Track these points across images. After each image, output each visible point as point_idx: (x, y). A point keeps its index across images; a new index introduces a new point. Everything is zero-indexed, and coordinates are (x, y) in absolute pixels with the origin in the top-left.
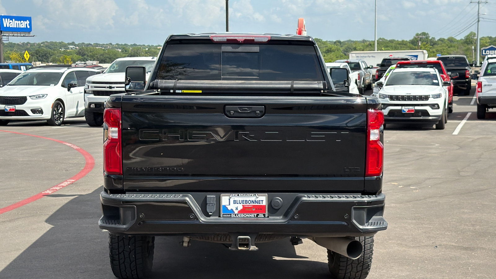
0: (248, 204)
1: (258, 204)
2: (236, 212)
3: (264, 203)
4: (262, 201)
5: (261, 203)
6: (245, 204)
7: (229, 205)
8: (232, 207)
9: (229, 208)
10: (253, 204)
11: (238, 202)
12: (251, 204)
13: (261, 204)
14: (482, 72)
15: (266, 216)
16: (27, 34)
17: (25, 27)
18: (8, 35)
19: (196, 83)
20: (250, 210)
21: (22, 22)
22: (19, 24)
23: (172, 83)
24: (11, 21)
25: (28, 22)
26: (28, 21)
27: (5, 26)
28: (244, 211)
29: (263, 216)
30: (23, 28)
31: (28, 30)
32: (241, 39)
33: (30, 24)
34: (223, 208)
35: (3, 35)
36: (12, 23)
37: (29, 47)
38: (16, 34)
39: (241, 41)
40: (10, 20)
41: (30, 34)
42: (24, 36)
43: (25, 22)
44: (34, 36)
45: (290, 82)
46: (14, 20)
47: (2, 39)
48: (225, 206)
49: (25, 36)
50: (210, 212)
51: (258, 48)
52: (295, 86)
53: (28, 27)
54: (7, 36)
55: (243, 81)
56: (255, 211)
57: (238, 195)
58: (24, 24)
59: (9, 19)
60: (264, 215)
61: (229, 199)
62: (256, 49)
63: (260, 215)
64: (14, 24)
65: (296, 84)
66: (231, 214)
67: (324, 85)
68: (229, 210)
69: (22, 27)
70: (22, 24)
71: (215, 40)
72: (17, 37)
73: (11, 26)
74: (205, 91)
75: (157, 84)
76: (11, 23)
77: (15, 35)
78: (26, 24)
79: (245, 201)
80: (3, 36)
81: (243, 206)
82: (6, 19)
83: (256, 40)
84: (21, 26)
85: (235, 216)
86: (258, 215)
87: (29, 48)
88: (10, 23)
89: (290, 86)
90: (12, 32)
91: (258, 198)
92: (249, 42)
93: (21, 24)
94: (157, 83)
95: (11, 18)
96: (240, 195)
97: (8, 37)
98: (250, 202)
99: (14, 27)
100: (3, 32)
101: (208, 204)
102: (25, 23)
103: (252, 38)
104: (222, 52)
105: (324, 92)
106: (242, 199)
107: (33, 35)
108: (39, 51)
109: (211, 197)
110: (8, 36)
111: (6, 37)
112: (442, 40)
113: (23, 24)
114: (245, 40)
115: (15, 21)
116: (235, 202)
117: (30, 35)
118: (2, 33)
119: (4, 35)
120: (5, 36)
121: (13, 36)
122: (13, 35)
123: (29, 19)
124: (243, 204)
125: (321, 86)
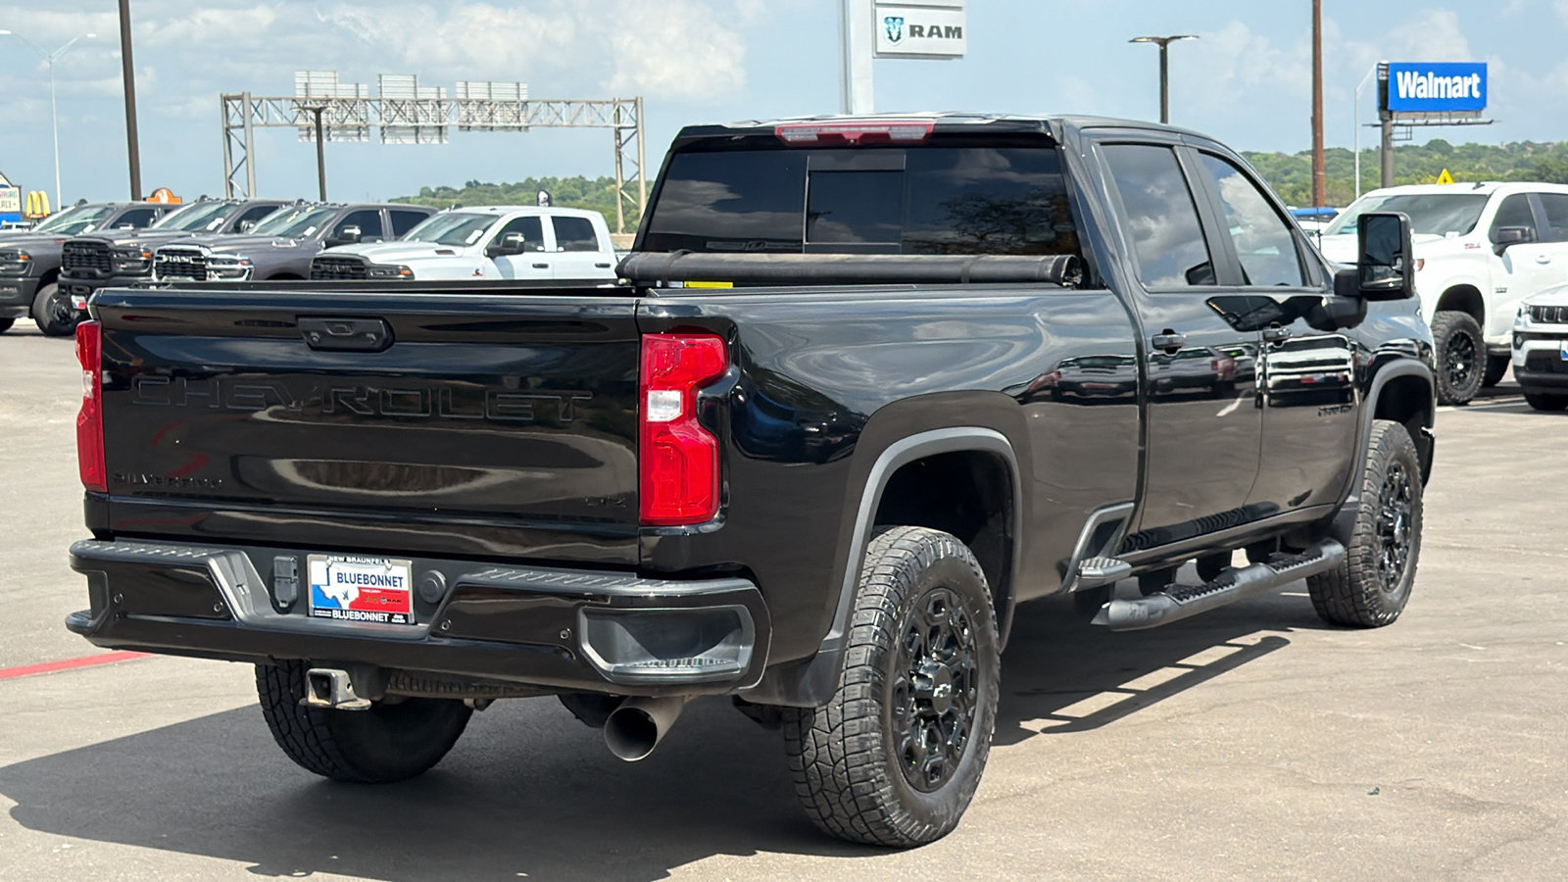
0: (370, 585)
1: (392, 588)
2: (345, 605)
3: (406, 586)
4: (400, 578)
5: (398, 584)
6: (363, 585)
7: (329, 585)
8: (333, 590)
9: (329, 593)
10: (381, 587)
11: (348, 579)
12: (376, 586)
13: (398, 588)
15: (412, 620)
16: (1471, 117)
17: (1466, 95)
18: (1410, 122)
20: (376, 601)
21: (1457, 79)
22: (1446, 85)
24: (1422, 79)
25: (1475, 79)
26: (1475, 76)
27: (1402, 95)
28: (363, 603)
29: (404, 621)
30: (1459, 98)
31: (1474, 105)
33: (1482, 87)
34: (314, 591)
35: (1394, 122)
36: (1424, 87)
37: (1529, 155)
38: (1436, 117)
39: (855, 140)
40: (1419, 76)
41: (1480, 117)
42: (1459, 124)
43: (1465, 78)
44: (1491, 122)
46: (1431, 75)
47: (1391, 134)
48: (318, 587)
49: (1464, 124)
50: (283, 602)
53: (1476, 94)
54: (1407, 125)
56: (387, 605)
57: (345, 560)
58: (1461, 87)
59: (1416, 74)
60: (406, 617)
61: (328, 569)
63: (396, 616)
64: (1430, 87)
66: (331, 610)
68: (327, 598)
69: (1456, 96)
70: (1456, 87)
71: (789, 140)
72: (1438, 127)
73: (1420, 96)
76: (1421, 84)
77: (1431, 121)
78: (1470, 87)
79: (361, 577)
80: (1395, 125)
81: (359, 589)
82: (1408, 74)
83: (896, 134)
84: (1452, 94)
85: (341, 617)
86: (391, 617)
87: (1528, 159)
88: (1418, 85)
90: (1423, 113)
91: (389, 570)
93: (1453, 85)
95: (1423, 69)
96: (348, 559)
97: (1409, 128)
98: (373, 580)
99: (1431, 96)
100: (1395, 115)
101: (277, 580)
102: (1467, 81)
103: (884, 130)
106: (357, 572)
107: (1489, 120)
108: (1547, 169)
109: (284, 560)
110: (1411, 125)
111: (1404, 128)
113: (1459, 86)
115: (1436, 79)
116: (340, 578)
117: (1480, 120)
118: (1391, 117)
119: (1400, 122)
120: (1402, 125)
121: (1426, 124)
122: (1425, 121)
123: (1481, 69)
124: (360, 585)
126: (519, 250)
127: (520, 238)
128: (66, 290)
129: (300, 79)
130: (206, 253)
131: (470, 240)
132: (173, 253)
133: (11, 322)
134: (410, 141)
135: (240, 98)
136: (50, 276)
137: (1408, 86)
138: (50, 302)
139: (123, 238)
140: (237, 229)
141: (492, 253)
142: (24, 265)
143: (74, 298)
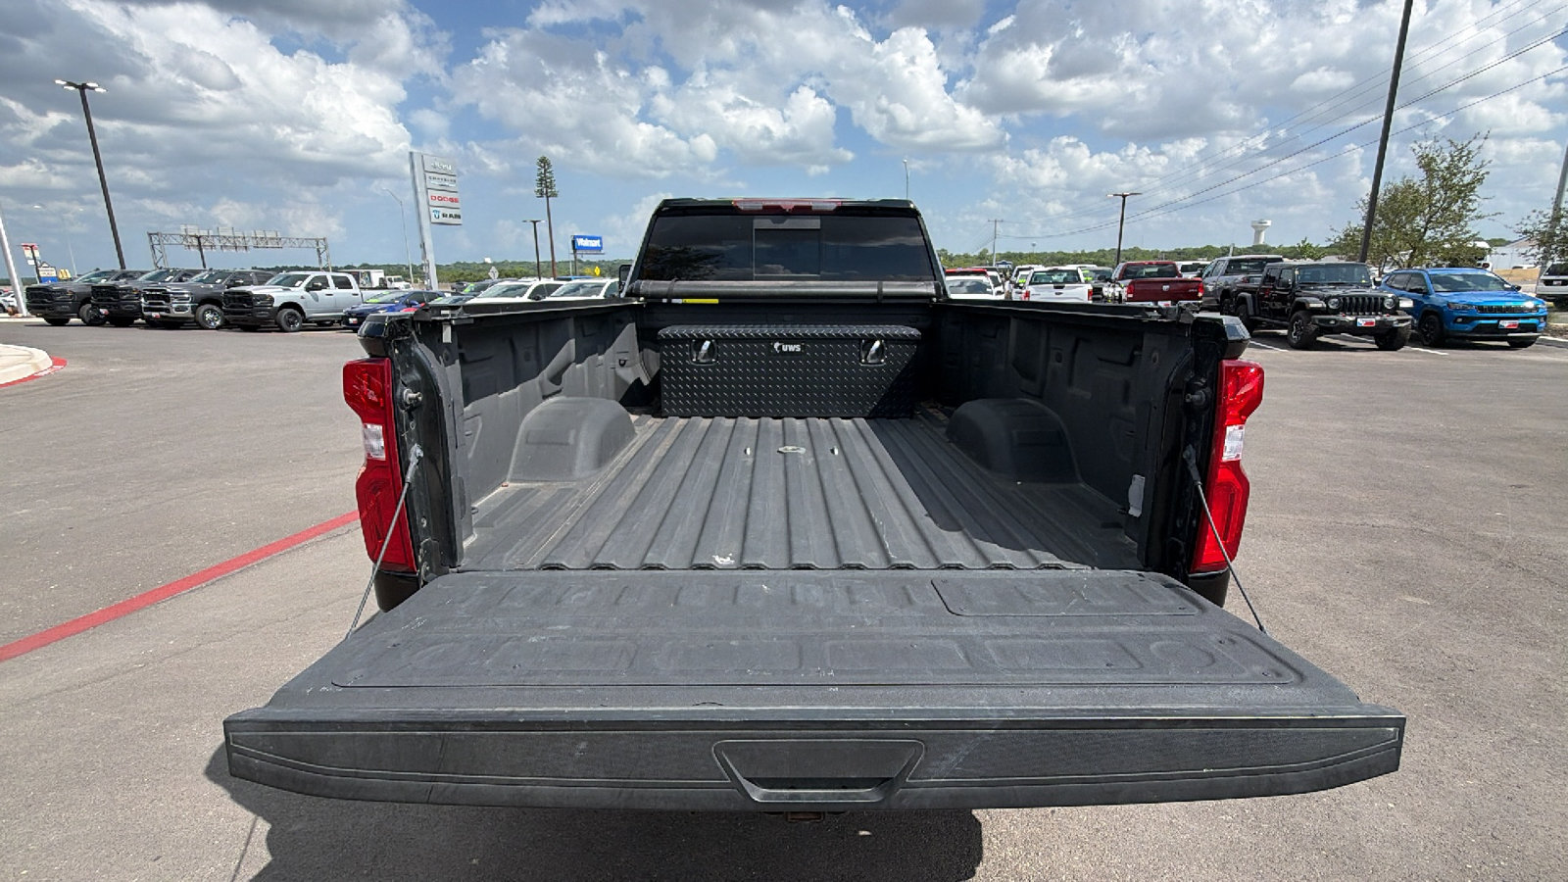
14: (1028, 283)
19: (709, 286)
23: (665, 285)
25: (598, 241)
32: (788, 206)
33: (601, 243)
45: (876, 283)
51: (819, 221)
52: (885, 290)
55: (792, 282)
58: (596, 243)
62: (815, 223)
65: (887, 286)
67: (937, 288)
74: (723, 301)
75: (638, 289)
89: (875, 290)
92: (803, 211)
94: (638, 285)
95: (584, 237)
104: (756, 230)
105: (938, 301)
112: (958, 256)
114: (796, 207)
125: (931, 290)
126: (320, 288)
127: (320, 284)
128: (95, 307)
129: (183, 227)
130: (168, 290)
131: (297, 284)
132: (151, 290)
133: (68, 320)
134: (234, 251)
135: (157, 234)
136: (86, 300)
137: (581, 242)
138: (88, 311)
139: (122, 284)
140: (181, 280)
141: (308, 289)
142: (71, 297)
143: (101, 310)
